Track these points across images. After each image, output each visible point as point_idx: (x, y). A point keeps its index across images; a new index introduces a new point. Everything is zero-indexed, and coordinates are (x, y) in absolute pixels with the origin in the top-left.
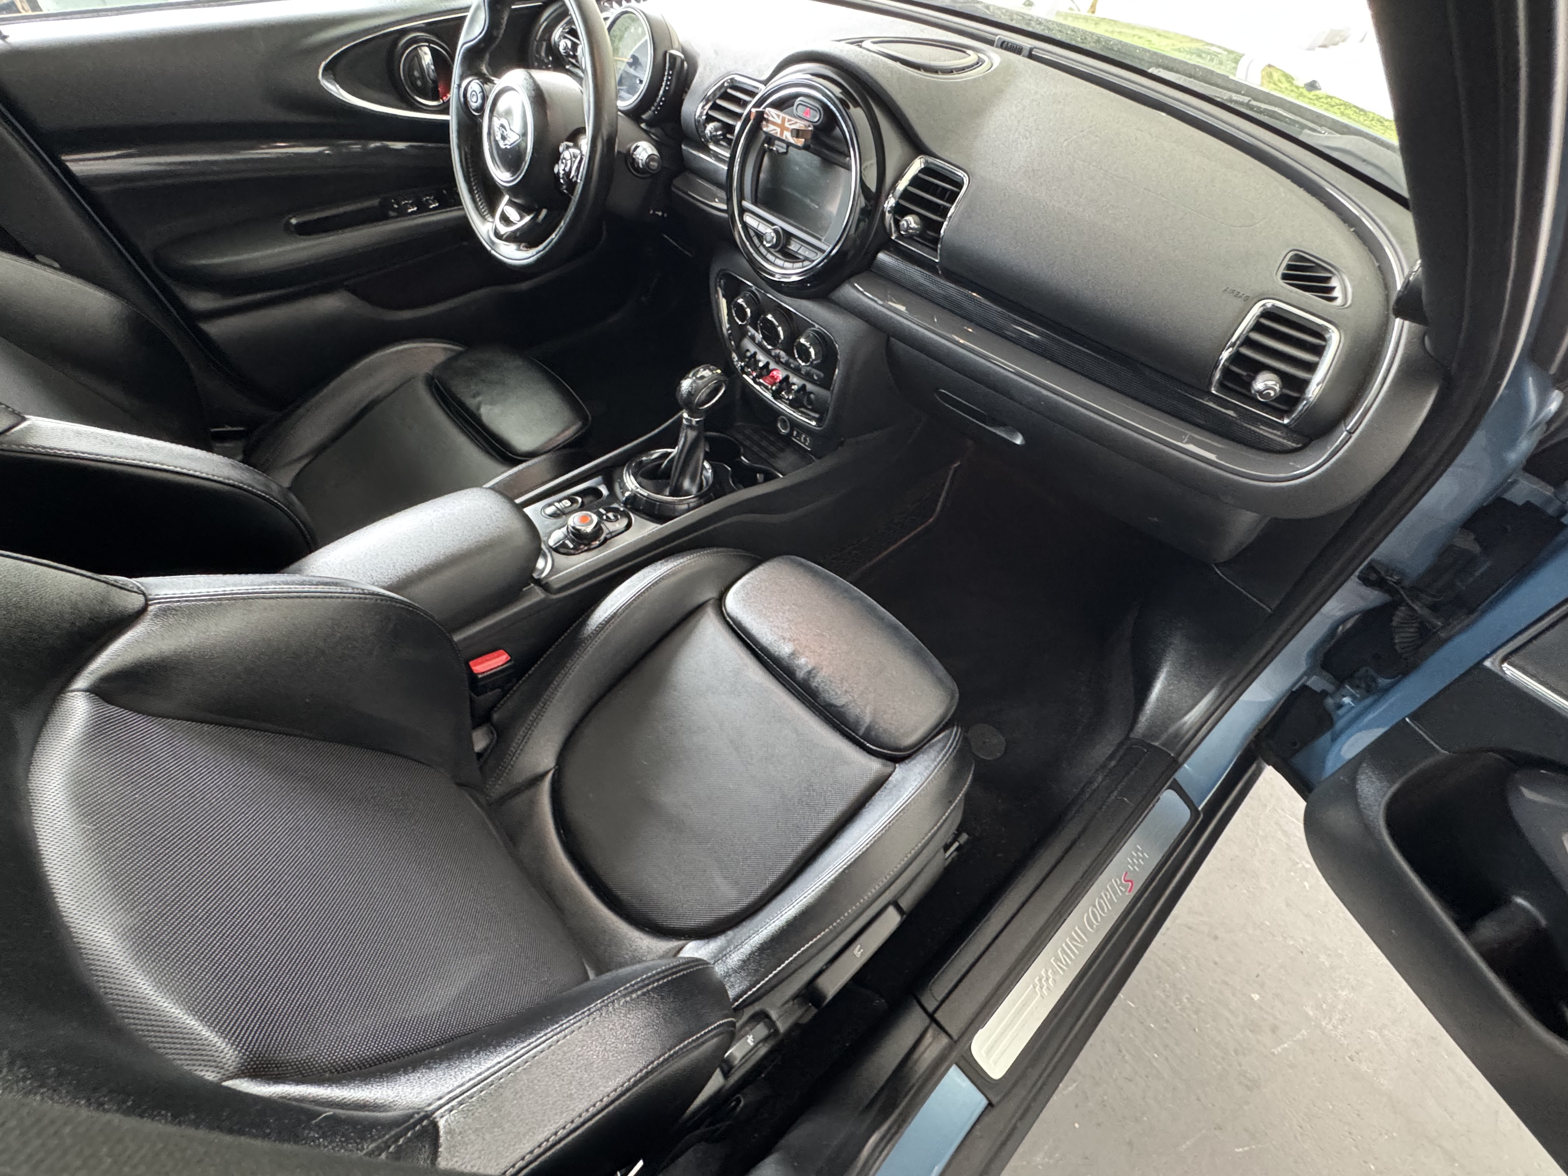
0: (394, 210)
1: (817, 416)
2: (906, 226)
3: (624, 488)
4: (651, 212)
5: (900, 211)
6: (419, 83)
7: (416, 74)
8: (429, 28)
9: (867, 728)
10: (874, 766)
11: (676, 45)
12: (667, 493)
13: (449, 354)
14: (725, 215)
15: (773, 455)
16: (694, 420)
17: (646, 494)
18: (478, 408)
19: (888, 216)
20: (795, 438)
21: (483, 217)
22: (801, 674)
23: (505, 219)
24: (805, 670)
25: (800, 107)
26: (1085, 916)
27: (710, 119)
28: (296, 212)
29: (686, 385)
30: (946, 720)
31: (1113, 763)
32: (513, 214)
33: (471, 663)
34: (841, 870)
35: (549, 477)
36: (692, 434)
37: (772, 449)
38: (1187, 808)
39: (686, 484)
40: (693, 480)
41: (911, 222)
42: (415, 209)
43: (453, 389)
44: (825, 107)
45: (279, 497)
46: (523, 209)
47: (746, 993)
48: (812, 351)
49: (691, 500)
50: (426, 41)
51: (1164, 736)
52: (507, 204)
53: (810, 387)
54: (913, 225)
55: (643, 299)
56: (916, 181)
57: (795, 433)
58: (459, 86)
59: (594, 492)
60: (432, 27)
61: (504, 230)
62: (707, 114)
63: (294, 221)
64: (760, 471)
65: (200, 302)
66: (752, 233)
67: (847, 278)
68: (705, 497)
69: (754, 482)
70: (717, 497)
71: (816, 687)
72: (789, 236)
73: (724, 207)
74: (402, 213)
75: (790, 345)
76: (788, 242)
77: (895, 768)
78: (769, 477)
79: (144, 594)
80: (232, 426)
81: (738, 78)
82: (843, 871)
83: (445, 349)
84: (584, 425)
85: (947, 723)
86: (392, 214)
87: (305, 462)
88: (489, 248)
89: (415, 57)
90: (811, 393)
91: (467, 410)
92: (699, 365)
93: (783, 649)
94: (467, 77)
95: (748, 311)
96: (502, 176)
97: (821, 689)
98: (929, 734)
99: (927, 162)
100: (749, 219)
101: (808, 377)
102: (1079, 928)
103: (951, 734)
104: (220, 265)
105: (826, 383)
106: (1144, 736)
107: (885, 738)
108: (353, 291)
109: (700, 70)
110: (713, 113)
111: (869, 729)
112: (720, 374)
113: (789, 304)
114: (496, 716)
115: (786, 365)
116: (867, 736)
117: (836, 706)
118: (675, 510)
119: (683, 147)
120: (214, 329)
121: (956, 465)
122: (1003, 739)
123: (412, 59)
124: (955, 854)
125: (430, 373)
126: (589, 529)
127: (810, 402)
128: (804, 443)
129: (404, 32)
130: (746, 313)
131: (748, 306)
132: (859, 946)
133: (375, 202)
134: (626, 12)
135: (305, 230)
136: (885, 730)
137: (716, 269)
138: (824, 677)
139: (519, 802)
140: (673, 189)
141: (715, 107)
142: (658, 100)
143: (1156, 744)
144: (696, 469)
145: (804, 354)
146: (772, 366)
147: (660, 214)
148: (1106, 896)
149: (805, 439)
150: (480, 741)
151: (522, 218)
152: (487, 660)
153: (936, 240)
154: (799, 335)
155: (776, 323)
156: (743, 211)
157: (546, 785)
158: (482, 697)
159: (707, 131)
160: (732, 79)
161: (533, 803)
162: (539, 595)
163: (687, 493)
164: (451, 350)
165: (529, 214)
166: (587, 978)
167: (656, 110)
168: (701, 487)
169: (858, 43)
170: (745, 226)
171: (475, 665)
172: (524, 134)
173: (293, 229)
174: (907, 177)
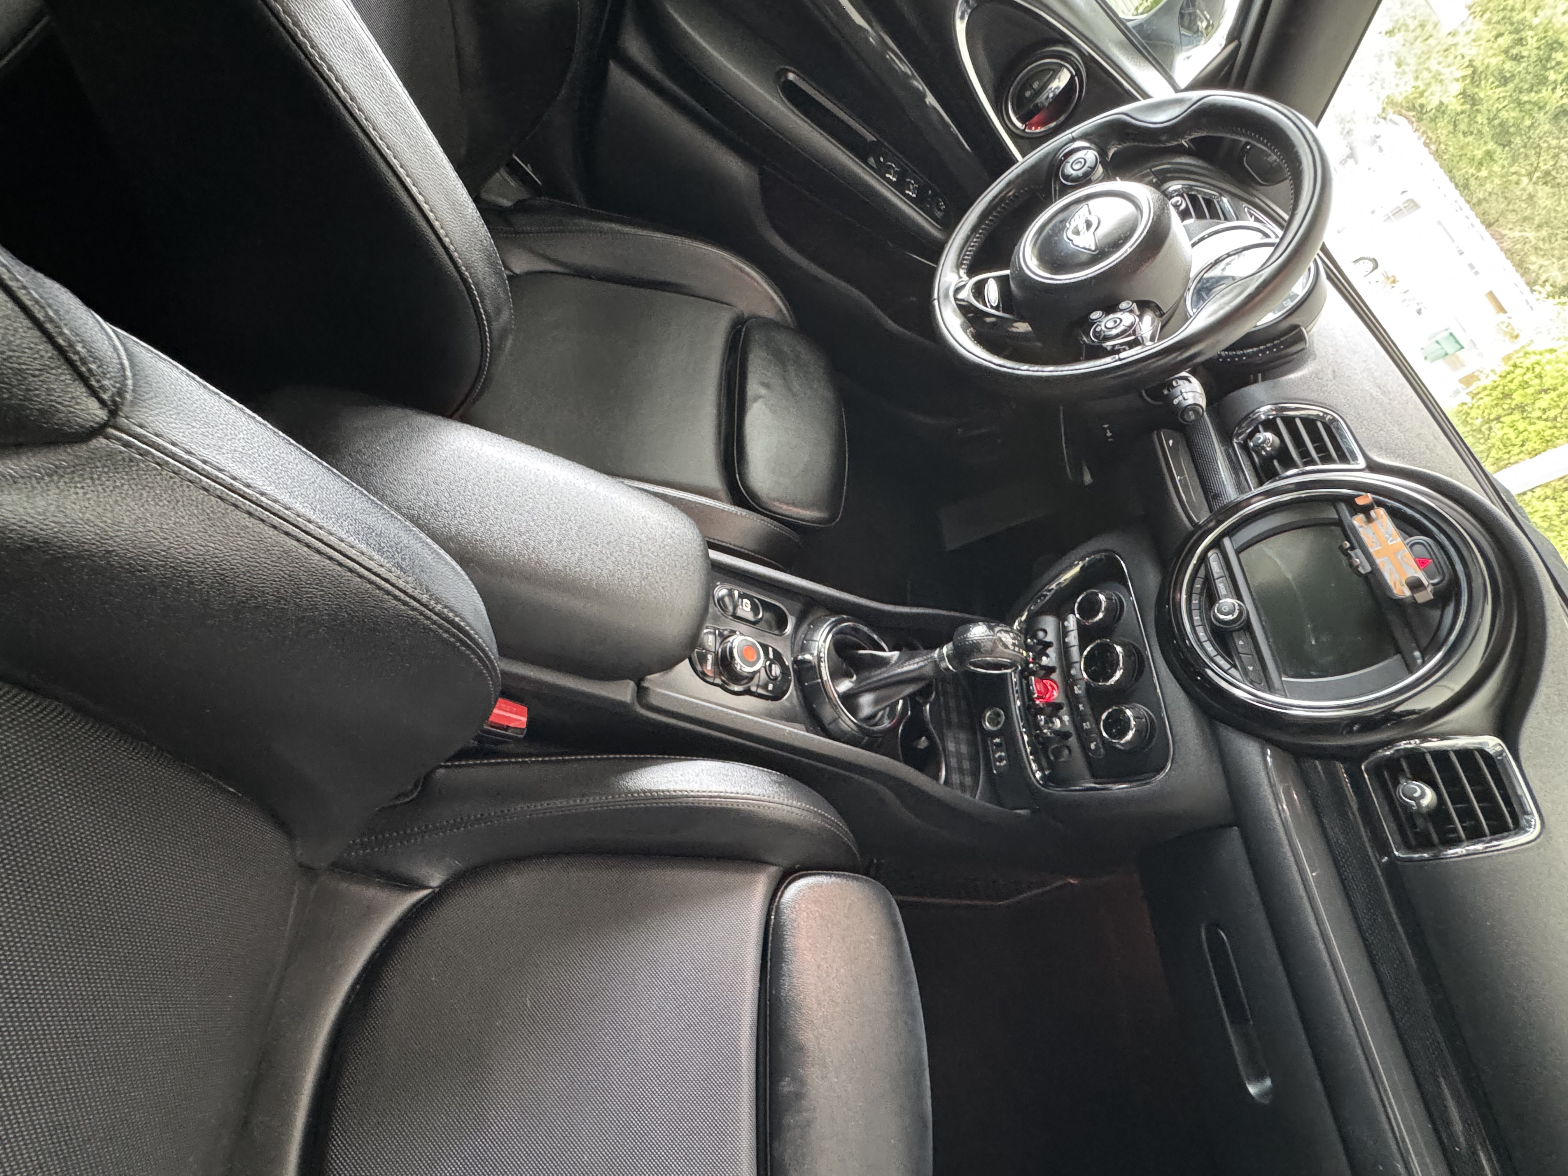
0: (877, 161)
3: (809, 644)
4: (1106, 426)
6: (1028, 94)
7: (1035, 85)
8: (1089, 60)
12: (842, 691)
13: (778, 319)
14: (1190, 527)
16: (946, 664)
17: (825, 678)
18: (754, 401)
19: (1394, 751)
20: (994, 742)
21: (958, 266)
23: (979, 290)
28: (802, 72)
32: (992, 293)
33: (499, 701)
39: (865, 699)
40: (874, 704)
42: (894, 179)
43: (751, 356)
45: (495, 333)
46: (1008, 302)
48: (1130, 735)
50: (1076, 70)
52: (997, 278)
53: (1074, 745)
55: (959, 430)
57: (1000, 741)
58: (1073, 140)
60: (1094, 65)
61: (968, 296)
63: (791, 76)
66: (1203, 579)
67: (1267, 741)
73: (1198, 519)
74: (880, 171)
80: (533, 172)
83: (780, 310)
84: (828, 520)
86: (871, 160)
87: (555, 268)
89: (1054, 72)
90: (1068, 751)
91: (743, 390)
94: (1089, 140)
96: (1028, 257)
99: (1500, 753)
100: (1215, 563)
113: (1160, 669)
121: (1072, 881)
123: (1049, 70)
125: (747, 315)
129: (1068, 42)
133: (870, 138)
135: (793, 94)
137: (1108, 542)
144: (890, 697)
147: (1109, 434)
151: (998, 306)
154: (1134, 707)
160: (1334, 420)
162: (628, 693)
164: (783, 316)
165: (1009, 311)
170: (1204, 559)
173: (782, 80)
174: (1462, 742)
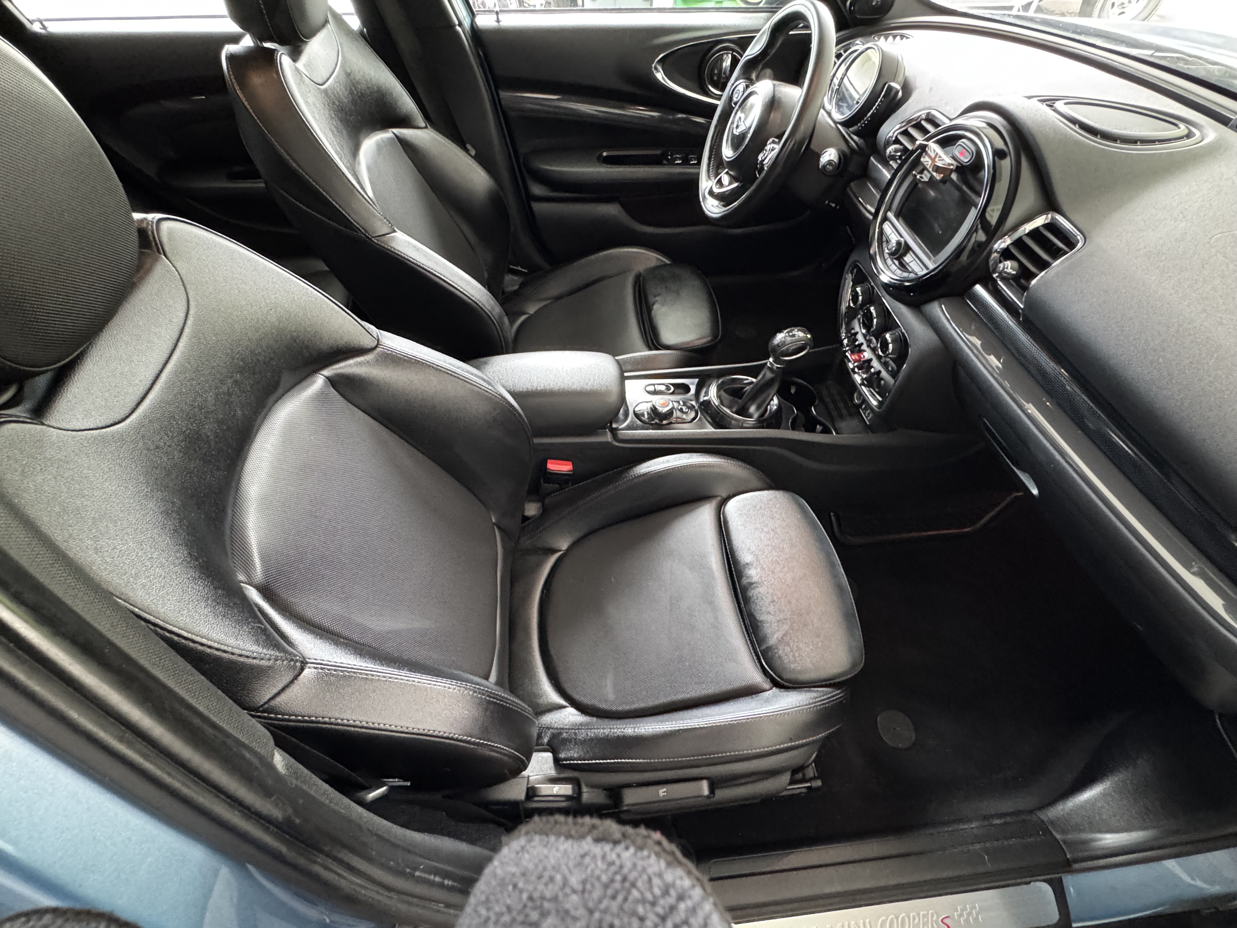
0: (667, 160)
1: (880, 399)
2: (1001, 269)
3: (707, 394)
4: (827, 202)
5: (1006, 254)
6: (715, 78)
7: (716, 72)
9: (767, 647)
10: (756, 677)
11: (901, 78)
12: (734, 410)
13: (659, 263)
14: (871, 217)
15: (841, 417)
16: (776, 365)
17: (717, 404)
18: (653, 305)
19: (995, 255)
20: (863, 410)
21: (709, 177)
22: (745, 581)
23: (720, 183)
24: (748, 580)
25: (959, 147)
26: (883, 918)
27: (897, 141)
28: (608, 148)
29: (780, 337)
30: (837, 681)
31: (997, 822)
32: (726, 179)
33: (549, 461)
34: (677, 728)
35: (667, 366)
36: (769, 375)
37: (844, 412)
38: (1057, 913)
39: (752, 409)
40: (758, 408)
41: (1009, 267)
42: (681, 161)
44: (979, 154)
46: (733, 179)
47: (573, 760)
48: (891, 346)
49: (751, 421)
50: (733, 50)
51: (1070, 837)
52: (725, 174)
53: (884, 374)
54: (1009, 270)
56: (1035, 234)
57: (864, 406)
58: (733, 85)
59: (686, 389)
61: (716, 190)
62: (896, 137)
63: (605, 154)
64: (821, 424)
65: (537, 190)
66: (884, 239)
67: (938, 298)
68: (763, 423)
69: (812, 430)
70: (768, 427)
71: (750, 598)
72: (908, 249)
73: (873, 210)
74: (671, 163)
75: (879, 334)
76: (905, 254)
77: (771, 689)
78: (826, 431)
79: (378, 341)
80: (522, 268)
81: (934, 112)
82: (679, 730)
83: (659, 259)
84: (712, 340)
85: (839, 683)
86: (665, 162)
87: (548, 302)
88: (701, 200)
89: (721, 59)
90: (882, 379)
91: (647, 302)
92: (796, 326)
93: (745, 556)
94: (740, 79)
95: (860, 298)
96: (728, 153)
97: (752, 600)
98: (812, 682)
99: (1052, 218)
100: (887, 227)
101: (885, 365)
102: (870, 923)
103: (831, 693)
104: (553, 171)
105: (894, 374)
106: (1052, 822)
107: (777, 663)
108: (623, 205)
109: (910, 101)
110: (902, 139)
111: (769, 649)
112: (809, 339)
113: (888, 301)
114: (547, 501)
115: (874, 350)
116: (765, 653)
117: (755, 618)
118: (730, 423)
119: (872, 158)
120: (537, 207)
122: (914, 738)
123: (717, 61)
124: (804, 790)
125: (642, 271)
126: (664, 410)
127: (879, 385)
128: (867, 417)
129: (717, 42)
130: (858, 298)
131: (862, 295)
132: (665, 790)
133: (658, 152)
134: (872, 48)
135: (610, 161)
136: (780, 657)
137: (853, 257)
138: (759, 593)
139: (533, 559)
140: (848, 190)
141: (906, 133)
142: (865, 118)
143: (1058, 837)
144: (764, 401)
145: (884, 345)
146: (864, 347)
147: (833, 205)
148: (914, 919)
149: (869, 414)
150: (532, 509)
151: (730, 184)
152: (558, 464)
153: (1025, 289)
154: (887, 330)
155: (875, 315)
156: (885, 219)
157: (553, 559)
158: (546, 485)
159: (888, 151)
160: (930, 113)
161: (539, 565)
162: (609, 438)
163: (750, 416)
164: (662, 261)
165: (736, 182)
166: (487, 678)
167: (861, 126)
168: (762, 415)
169: (1050, 102)
170: (881, 232)
171: (551, 463)
172: (750, 128)
173: (603, 159)
174: (1029, 227)
